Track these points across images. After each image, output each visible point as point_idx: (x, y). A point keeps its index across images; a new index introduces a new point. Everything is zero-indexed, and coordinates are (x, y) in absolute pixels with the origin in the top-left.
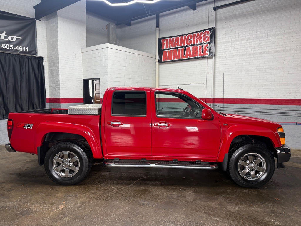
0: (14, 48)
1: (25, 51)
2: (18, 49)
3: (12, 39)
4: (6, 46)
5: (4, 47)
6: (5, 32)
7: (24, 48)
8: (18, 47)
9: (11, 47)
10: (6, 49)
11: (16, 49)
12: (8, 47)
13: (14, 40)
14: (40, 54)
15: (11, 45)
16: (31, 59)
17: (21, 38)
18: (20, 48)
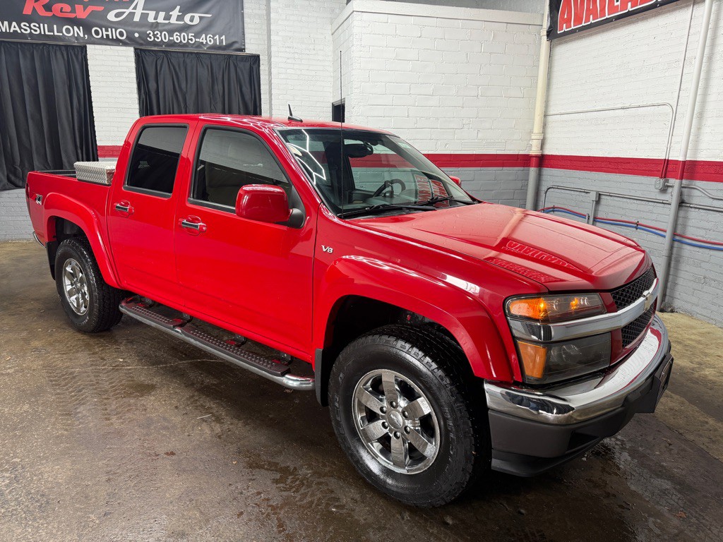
0: (197, 40)
1: (218, 44)
2: (204, 42)
3: (192, 20)
4: (180, 36)
5: (177, 39)
6: (178, 7)
7: (217, 37)
8: (204, 36)
9: (190, 38)
10: (180, 45)
11: (201, 41)
12: (184, 40)
13: (196, 21)
14: (250, 49)
15: (190, 35)
16: (235, 62)
17: (210, 16)
18: (207, 40)
